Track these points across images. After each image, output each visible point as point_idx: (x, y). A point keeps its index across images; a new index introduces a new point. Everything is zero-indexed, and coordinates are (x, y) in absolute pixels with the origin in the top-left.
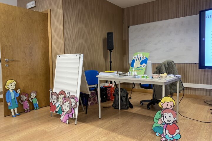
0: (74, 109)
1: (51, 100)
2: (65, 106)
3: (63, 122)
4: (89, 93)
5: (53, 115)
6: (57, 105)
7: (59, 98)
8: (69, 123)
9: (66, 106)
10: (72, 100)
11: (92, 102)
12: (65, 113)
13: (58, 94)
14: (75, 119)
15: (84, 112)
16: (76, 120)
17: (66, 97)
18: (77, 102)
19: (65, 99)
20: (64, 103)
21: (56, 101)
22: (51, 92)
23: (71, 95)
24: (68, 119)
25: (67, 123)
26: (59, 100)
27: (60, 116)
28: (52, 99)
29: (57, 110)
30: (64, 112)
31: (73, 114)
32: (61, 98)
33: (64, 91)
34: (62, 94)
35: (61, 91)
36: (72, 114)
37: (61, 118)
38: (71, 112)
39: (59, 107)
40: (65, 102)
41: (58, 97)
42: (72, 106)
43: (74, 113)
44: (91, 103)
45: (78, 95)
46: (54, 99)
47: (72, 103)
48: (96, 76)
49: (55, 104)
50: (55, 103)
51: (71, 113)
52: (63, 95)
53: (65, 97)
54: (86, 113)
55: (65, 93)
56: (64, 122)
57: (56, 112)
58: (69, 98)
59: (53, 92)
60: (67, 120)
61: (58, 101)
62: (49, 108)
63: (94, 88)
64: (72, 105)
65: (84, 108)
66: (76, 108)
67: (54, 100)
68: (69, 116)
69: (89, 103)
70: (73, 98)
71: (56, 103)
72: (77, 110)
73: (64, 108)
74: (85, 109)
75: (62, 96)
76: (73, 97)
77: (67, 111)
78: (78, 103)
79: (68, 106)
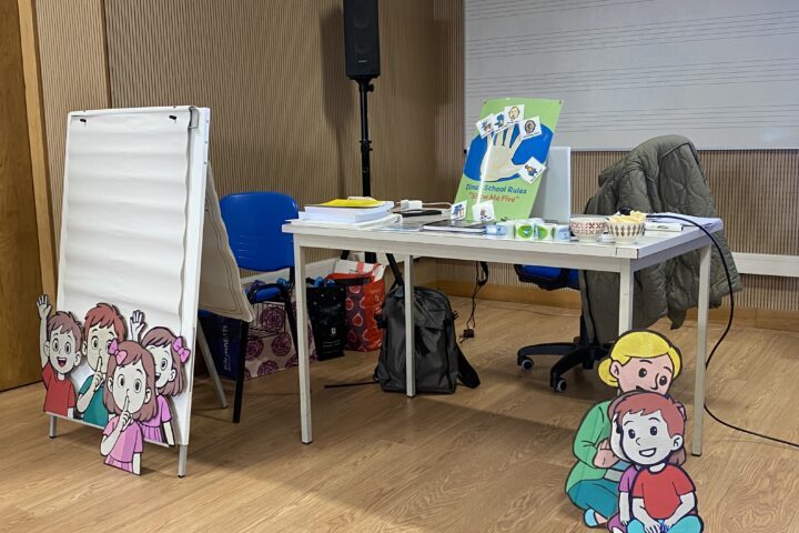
0: (169, 397)
1: (48, 353)
2: (122, 383)
3: (115, 463)
4: (250, 314)
5: (61, 430)
6: (79, 381)
7: (90, 343)
8: (144, 471)
10: (160, 353)
11: (266, 359)
12: (122, 420)
13: (83, 321)
14: (175, 449)
15: (227, 413)
16: (183, 454)
17: (126, 336)
18: (183, 365)
19: (121, 347)
20: (119, 371)
21: (72, 359)
22: (44, 311)
23: (150, 327)
24: (140, 448)
25: (137, 471)
26: (92, 354)
27: (98, 436)
29: (83, 404)
30: (118, 415)
31: (167, 426)
32: (102, 345)
33: (115, 309)
34: (105, 322)
35: (98, 306)
36: (162, 423)
37: (106, 446)
38: (154, 417)
39: (90, 393)
40: (123, 366)
41: (84, 338)
42: (160, 383)
43: (173, 420)
44: (264, 364)
45: (187, 328)
46: (62, 347)
47: (158, 369)
48: (285, 229)
49: (68, 375)
50: (68, 367)
51: (156, 422)
52: (112, 329)
53: (121, 339)
54: (236, 419)
55: (122, 318)
56: (119, 465)
57: (77, 415)
58: (140, 343)
59: (57, 314)
60: (137, 457)
61: (84, 358)
62: (38, 393)
63: (276, 289)
65: (226, 392)
66: (179, 392)
67: (63, 355)
68: (147, 435)
69: (253, 366)
70: (165, 345)
71: (75, 368)
72: (184, 405)
73: (119, 394)
74: (233, 399)
75: (104, 334)
76: (163, 337)
77: (134, 407)
78: (189, 368)
79: (137, 386)
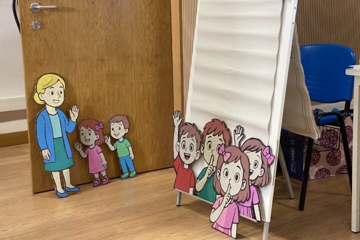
0: (258, 188)
1: (178, 150)
5: (183, 202)
6: (198, 171)
8: (238, 236)
9: (232, 175)
13: (202, 130)
14: (260, 224)
15: (295, 203)
16: (266, 228)
17: (230, 142)
18: (269, 166)
19: (227, 150)
20: (224, 166)
22: (177, 122)
24: (237, 220)
25: (234, 235)
27: (208, 209)
28: (182, 147)
29: (200, 186)
30: (223, 196)
31: (256, 207)
32: (214, 147)
33: (223, 123)
35: (213, 120)
36: (253, 205)
37: (214, 216)
38: (247, 200)
39: (205, 179)
40: (227, 162)
41: (201, 143)
42: (253, 177)
43: (260, 204)
44: (320, 170)
45: (273, 141)
47: (252, 167)
51: (249, 204)
52: (221, 137)
53: (227, 144)
54: (301, 207)
55: (228, 130)
56: (222, 230)
57: (195, 193)
59: (186, 124)
60: (234, 226)
62: (170, 176)
64: (251, 173)
65: (294, 188)
67: (188, 151)
68: (242, 212)
69: (313, 170)
70: (257, 151)
71: (195, 161)
72: (268, 194)
73: (224, 182)
74: (299, 193)
76: (256, 145)
78: (273, 169)
79: (237, 177)
